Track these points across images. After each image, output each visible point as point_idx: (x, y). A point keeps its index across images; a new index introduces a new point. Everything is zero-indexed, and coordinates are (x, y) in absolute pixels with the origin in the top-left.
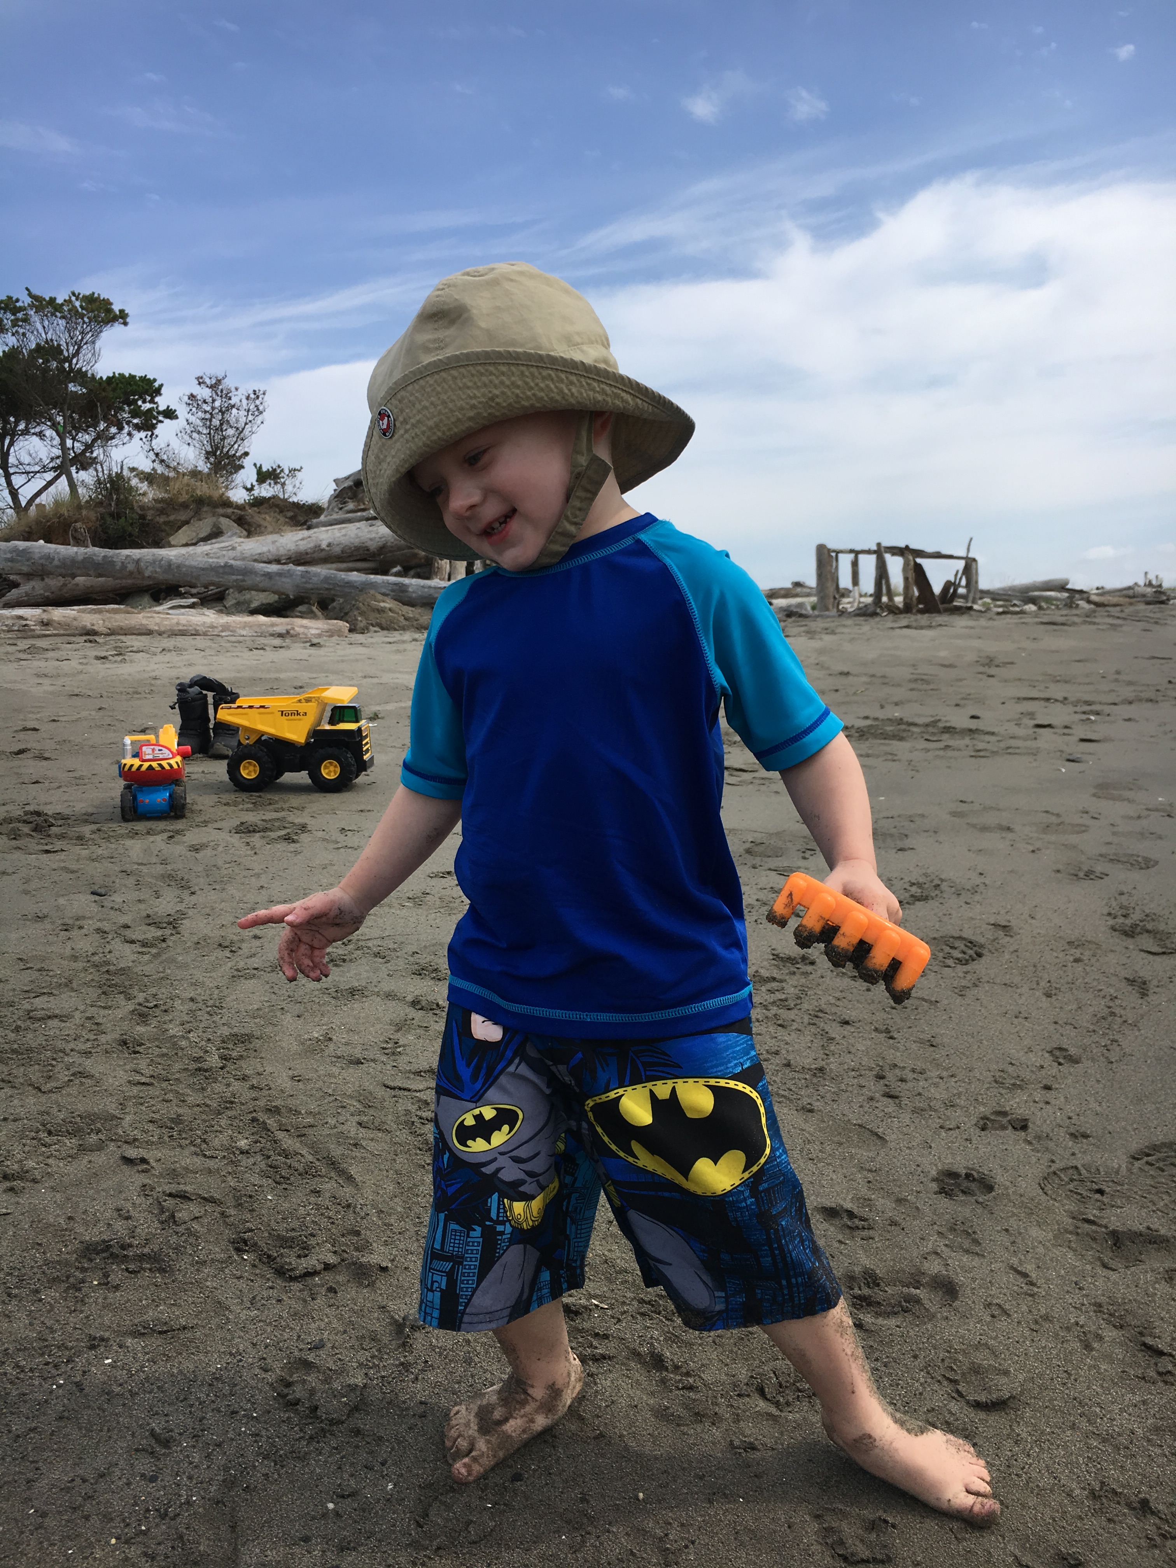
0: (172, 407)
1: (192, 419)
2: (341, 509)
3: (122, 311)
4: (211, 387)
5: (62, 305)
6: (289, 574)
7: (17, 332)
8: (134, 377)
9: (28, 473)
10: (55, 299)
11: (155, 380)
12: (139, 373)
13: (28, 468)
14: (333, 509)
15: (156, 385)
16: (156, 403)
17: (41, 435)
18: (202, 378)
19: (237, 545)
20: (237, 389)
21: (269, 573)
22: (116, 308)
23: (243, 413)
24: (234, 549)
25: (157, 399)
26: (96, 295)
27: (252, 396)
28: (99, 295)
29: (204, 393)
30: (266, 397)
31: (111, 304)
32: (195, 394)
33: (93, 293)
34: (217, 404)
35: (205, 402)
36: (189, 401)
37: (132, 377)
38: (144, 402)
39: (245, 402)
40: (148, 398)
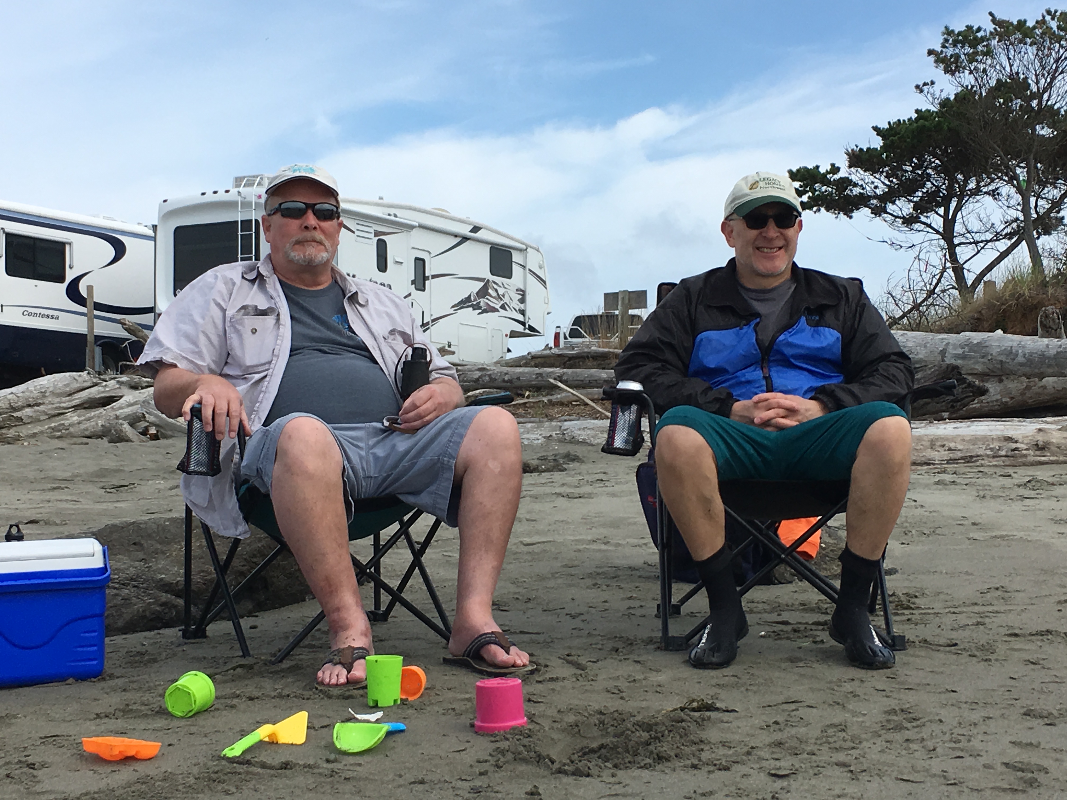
5: (1034, 28)
7: (976, 68)
9: (976, 243)
10: (1025, 21)
13: (977, 237)
17: (994, 194)
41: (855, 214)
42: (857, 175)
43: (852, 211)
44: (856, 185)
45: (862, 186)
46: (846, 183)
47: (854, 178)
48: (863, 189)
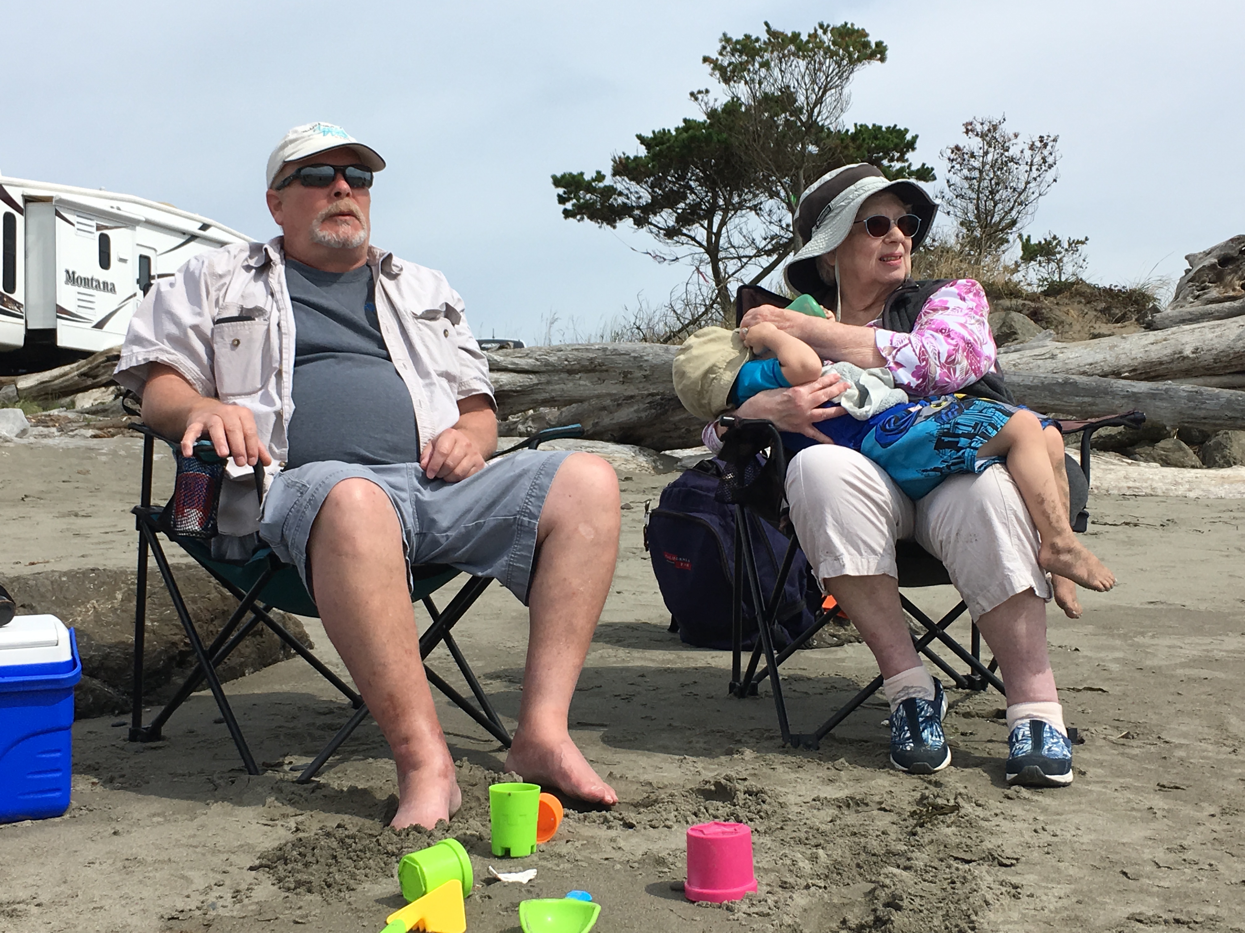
0: (929, 165)
1: (956, 179)
2: (1197, 297)
3: (879, 44)
4: (983, 136)
5: (808, 42)
6: (1167, 396)
8: (880, 128)
9: (739, 258)
10: (799, 34)
11: (906, 131)
12: (885, 123)
13: (741, 252)
14: (1185, 298)
15: (909, 137)
16: (907, 160)
17: (756, 209)
18: (971, 124)
19: (1057, 352)
20: (1016, 136)
21: (1134, 394)
22: (873, 40)
23: (1024, 168)
24: (1053, 357)
25: (909, 155)
26: (849, 26)
27: (1038, 144)
28: (852, 25)
29: (974, 144)
30: (1058, 145)
31: (866, 35)
32: (961, 146)
33: (846, 24)
34: (990, 157)
35: (973, 156)
36: (952, 156)
37: (877, 128)
38: (892, 160)
39: (1028, 153)
40: (897, 155)
41: (619, 224)
42: (622, 184)
43: (615, 221)
44: (620, 194)
45: (627, 195)
46: (610, 191)
47: (619, 187)
48: (628, 198)
